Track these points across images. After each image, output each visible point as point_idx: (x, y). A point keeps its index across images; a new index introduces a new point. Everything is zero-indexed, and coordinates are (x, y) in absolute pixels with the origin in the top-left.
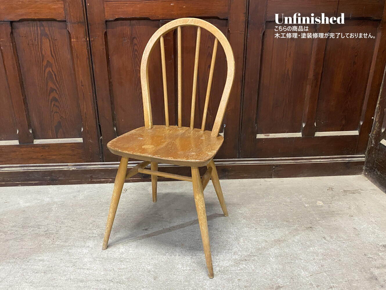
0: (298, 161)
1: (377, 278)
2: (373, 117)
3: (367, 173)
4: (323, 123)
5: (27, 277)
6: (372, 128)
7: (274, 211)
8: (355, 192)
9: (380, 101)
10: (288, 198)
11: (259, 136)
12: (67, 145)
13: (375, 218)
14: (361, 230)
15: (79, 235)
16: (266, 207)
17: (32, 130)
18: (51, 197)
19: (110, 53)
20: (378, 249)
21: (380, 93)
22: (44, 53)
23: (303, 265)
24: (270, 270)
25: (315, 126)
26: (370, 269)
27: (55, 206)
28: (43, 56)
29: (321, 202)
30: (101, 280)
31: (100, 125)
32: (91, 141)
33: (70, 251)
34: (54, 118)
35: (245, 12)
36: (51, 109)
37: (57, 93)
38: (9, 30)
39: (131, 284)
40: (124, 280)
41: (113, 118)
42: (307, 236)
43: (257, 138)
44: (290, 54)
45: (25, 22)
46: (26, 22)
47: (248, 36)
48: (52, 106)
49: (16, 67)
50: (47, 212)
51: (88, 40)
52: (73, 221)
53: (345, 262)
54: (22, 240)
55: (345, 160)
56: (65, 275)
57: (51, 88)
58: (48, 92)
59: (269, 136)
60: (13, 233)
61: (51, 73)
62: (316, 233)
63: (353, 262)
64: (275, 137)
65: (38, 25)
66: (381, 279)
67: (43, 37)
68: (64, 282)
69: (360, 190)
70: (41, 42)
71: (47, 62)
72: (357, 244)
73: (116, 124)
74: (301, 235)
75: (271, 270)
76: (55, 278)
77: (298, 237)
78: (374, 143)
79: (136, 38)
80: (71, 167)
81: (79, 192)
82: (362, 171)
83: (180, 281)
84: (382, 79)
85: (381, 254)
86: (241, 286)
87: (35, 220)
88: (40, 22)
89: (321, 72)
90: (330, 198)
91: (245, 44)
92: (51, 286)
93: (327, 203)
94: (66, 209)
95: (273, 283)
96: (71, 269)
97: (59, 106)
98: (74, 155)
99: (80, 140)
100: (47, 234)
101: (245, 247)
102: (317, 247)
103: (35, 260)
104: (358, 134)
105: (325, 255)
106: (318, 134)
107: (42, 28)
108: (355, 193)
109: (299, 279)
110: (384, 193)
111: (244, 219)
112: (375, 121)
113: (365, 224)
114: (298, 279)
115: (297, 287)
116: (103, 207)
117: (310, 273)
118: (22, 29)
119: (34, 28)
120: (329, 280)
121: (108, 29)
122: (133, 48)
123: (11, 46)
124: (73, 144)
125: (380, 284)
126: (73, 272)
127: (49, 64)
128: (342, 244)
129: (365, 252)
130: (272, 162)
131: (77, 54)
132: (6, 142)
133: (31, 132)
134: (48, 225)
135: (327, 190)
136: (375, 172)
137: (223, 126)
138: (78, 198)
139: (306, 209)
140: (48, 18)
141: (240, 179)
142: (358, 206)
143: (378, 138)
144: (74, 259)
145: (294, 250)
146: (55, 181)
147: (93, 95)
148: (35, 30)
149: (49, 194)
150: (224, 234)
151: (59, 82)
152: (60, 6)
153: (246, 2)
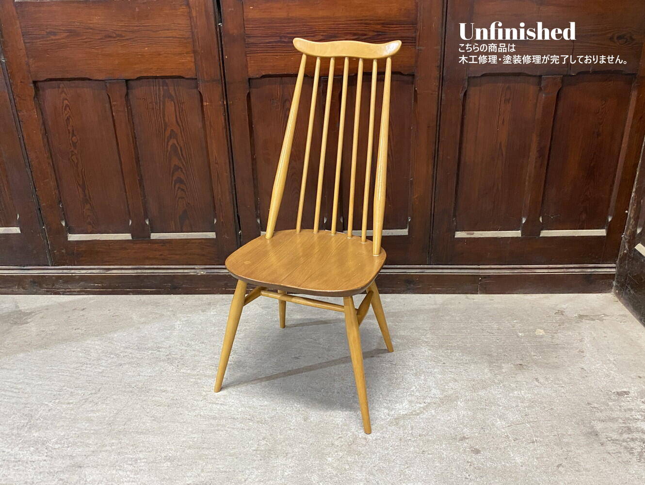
1: (598, 434)
2: (628, 210)
3: (617, 291)
4: (552, 217)
5: (148, 410)
6: (626, 227)
7: (473, 341)
8: (594, 318)
9: (636, 189)
10: (496, 322)
11: (459, 235)
12: (193, 241)
13: (615, 355)
14: (590, 371)
15: (209, 362)
16: (463, 334)
17: (149, 221)
18: (172, 311)
19: (254, 121)
20: (609, 397)
21: (637, 176)
22: (167, 120)
23: (501, 412)
25: (541, 221)
26: (591, 422)
27: (178, 323)
28: (166, 124)
29: (542, 331)
30: (238, 419)
31: (239, 215)
32: (226, 237)
33: (199, 381)
34: (178, 205)
35: (439, 64)
36: (174, 194)
37: (184, 173)
38: (124, 91)
39: (275, 425)
40: (267, 419)
41: (255, 206)
42: (513, 376)
43: (455, 237)
44: (504, 121)
45: (143, 80)
46: (146, 80)
47: (443, 98)
48: (176, 189)
49: (131, 138)
50: (169, 330)
51: (225, 103)
52: (203, 343)
53: (558, 412)
54: (138, 365)
55: (586, 271)
56: (194, 411)
57: (175, 165)
58: (172, 170)
59: (473, 234)
60: (126, 356)
61: (176, 146)
62: (526, 373)
64: (482, 237)
65: (161, 84)
66: (602, 435)
67: (166, 99)
68: (193, 418)
69: (603, 316)
70: (164, 106)
71: (171, 132)
72: (581, 389)
73: (260, 214)
74: (505, 374)
75: (456, 417)
76: (181, 413)
77: (500, 377)
78: (627, 249)
79: (289, 101)
80: (199, 271)
81: (209, 304)
82: (612, 288)
84: (640, 156)
85: (612, 403)
86: (414, 435)
87: (154, 340)
88: (164, 80)
89: (548, 146)
90: (557, 325)
91: (438, 108)
92: (177, 422)
93: (550, 332)
94: (192, 328)
95: (456, 433)
96: (201, 404)
99: (212, 235)
100: (170, 360)
101: (425, 386)
102: (524, 390)
103: (157, 390)
104: (605, 234)
105: (533, 402)
106: (545, 233)
107: (165, 88)
108: (594, 320)
109: (493, 429)
111: (430, 350)
112: (630, 217)
113: (598, 363)
114: (491, 430)
115: (487, 439)
117: (508, 423)
118: (139, 91)
119: (155, 87)
120: (532, 433)
121: (251, 89)
122: (285, 114)
123: (125, 110)
124: (203, 240)
125: (600, 442)
126: (203, 407)
127: (173, 135)
128: (560, 388)
129: (590, 400)
130: (478, 272)
131: (210, 123)
132: (115, 236)
133: (148, 223)
134: (170, 347)
135: (555, 314)
136: (627, 290)
137: (407, 220)
138: (208, 313)
139: (518, 339)
140: (174, 74)
141: (431, 293)
142: (594, 338)
143: (632, 243)
144: (204, 391)
145: (492, 394)
146: (177, 289)
147: (231, 176)
148: (156, 90)
149: (170, 306)
150: (399, 368)
151: (185, 158)
152: (189, 59)
153: (439, 52)
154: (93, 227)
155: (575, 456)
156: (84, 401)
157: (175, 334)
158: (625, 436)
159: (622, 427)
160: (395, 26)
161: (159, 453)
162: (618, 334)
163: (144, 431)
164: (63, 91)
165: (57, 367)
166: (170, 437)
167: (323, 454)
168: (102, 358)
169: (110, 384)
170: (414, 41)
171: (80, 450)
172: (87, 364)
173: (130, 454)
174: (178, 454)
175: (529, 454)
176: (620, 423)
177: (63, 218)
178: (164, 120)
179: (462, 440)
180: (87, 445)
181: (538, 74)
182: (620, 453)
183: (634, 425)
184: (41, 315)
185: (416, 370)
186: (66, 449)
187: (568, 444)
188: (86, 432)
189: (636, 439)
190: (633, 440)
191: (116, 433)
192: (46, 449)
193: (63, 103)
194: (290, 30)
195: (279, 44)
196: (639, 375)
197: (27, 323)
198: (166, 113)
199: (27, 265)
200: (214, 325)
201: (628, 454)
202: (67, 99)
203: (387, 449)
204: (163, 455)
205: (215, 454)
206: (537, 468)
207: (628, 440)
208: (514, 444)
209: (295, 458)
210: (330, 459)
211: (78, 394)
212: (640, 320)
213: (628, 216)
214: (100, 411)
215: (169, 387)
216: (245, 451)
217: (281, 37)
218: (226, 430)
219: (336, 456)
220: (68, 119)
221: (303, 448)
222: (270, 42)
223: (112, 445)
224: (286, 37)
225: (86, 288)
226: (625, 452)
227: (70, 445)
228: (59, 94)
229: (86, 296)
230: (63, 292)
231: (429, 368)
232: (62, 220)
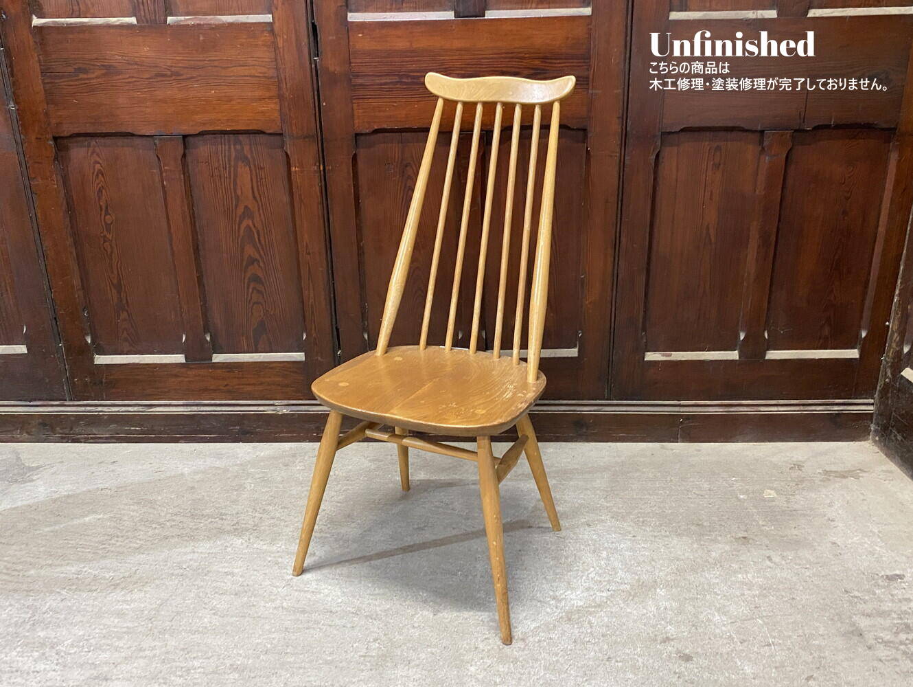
0: (732, 409)
1: (863, 634)
2: (889, 322)
3: (877, 438)
4: (782, 332)
5: (206, 600)
6: (887, 345)
7: (674, 505)
8: (846, 475)
9: (900, 290)
10: (707, 481)
11: (651, 356)
12: (274, 365)
13: (880, 525)
14: (846, 546)
16: (660, 497)
17: (211, 336)
18: (241, 465)
19: (362, 193)
20: (876, 583)
21: (901, 272)
22: (239, 192)
23: (719, 604)
25: (767, 337)
26: (851, 617)
27: (249, 481)
28: (237, 197)
29: (772, 492)
30: (337, 612)
31: (339, 327)
32: (319, 358)
33: (280, 560)
34: (252, 313)
35: (621, 115)
36: (247, 297)
37: (259, 266)
38: (181, 150)
39: (392, 621)
40: (379, 612)
41: (362, 315)
42: (735, 553)
43: (645, 359)
44: (712, 194)
45: (208, 136)
46: (211, 136)
47: (626, 161)
48: (250, 290)
49: (188, 217)
50: (236, 490)
51: (322, 168)
52: (285, 508)
53: (803, 602)
54: (192, 538)
55: (832, 409)
56: (273, 601)
57: (250, 256)
58: (244, 263)
59: (670, 355)
60: (175, 525)
61: (250, 228)
62: (752, 549)
63: (820, 603)
64: (683, 359)
65: (232, 143)
66: (869, 636)
67: (240, 163)
68: (271, 611)
69: (858, 471)
70: (236, 172)
71: (245, 208)
72: (834, 571)
73: (367, 326)
74: (723, 551)
75: (655, 611)
76: (255, 604)
78: (890, 376)
79: (412, 167)
80: (280, 408)
81: (294, 455)
82: (869, 435)
84: (904, 244)
85: (879, 591)
86: (595, 635)
87: (215, 504)
88: (236, 135)
89: (775, 230)
90: (794, 484)
91: (619, 176)
93: (785, 493)
94: (270, 487)
95: (656, 632)
97: (263, 290)
98: (287, 386)
99: (299, 356)
100: (237, 531)
101: (609, 568)
102: (751, 573)
103: (219, 572)
104: (858, 357)
105: (765, 589)
106: (773, 355)
107: (238, 147)
108: (847, 477)
109: (709, 627)
110: (910, 480)
111: (613, 517)
112: (892, 330)
113: (856, 536)
114: (706, 627)
115: (702, 640)
116: (340, 486)
117: (731, 618)
118: (203, 150)
119: (223, 146)
120: (767, 632)
121: (358, 149)
122: (406, 185)
123: (181, 179)
124: (287, 364)
125: (868, 644)
127: (247, 213)
128: (803, 570)
129: (848, 587)
130: (679, 410)
131: (300, 196)
132: (162, 358)
133: (208, 339)
134: (238, 513)
135: (790, 469)
136: (892, 435)
137: (577, 335)
138: (294, 468)
139: (739, 503)
140: (250, 128)
141: (612, 442)
142: (848, 501)
143: (898, 366)
145: (706, 578)
146: (248, 435)
147: (328, 271)
148: (225, 150)
149: (238, 458)
150: (570, 543)
151: (264, 248)
152: (273, 106)
153: (622, 97)
154: (130, 345)
155: (831, 664)
156: (113, 587)
157: (246, 495)
158: (903, 636)
159: (898, 623)
160: (559, 61)
161: (222, 660)
162: (882, 497)
163: (201, 629)
164: (93, 152)
165: (75, 540)
167: (462, 661)
168: (140, 528)
169: (151, 565)
170: (585, 83)
171: (106, 656)
172: (118, 537)
173: (179, 662)
174: (250, 661)
175: (764, 661)
176: (893, 619)
177: (89, 331)
178: (235, 193)
179: (665, 642)
180: (117, 649)
181: (759, 128)
182: (897, 660)
184: (52, 470)
185: (594, 545)
186: (86, 654)
187: (820, 648)
188: (116, 630)
191: (160, 632)
192: (57, 654)
193: (94, 167)
194: (414, 67)
195: (397, 86)
197: (33, 481)
198: (238, 182)
199: (35, 400)
200: (301, 484)
201: (908, 661)
202: (99, 163)
203: (557, 655)
204: (228, 662)
205: (304, 661)
206: (777, 682)
207: (907, 642)
208: (741, 648)
209: (421, 666)
210: (472, 669)
211: (104, 578)
213: (890, 330)
214: (136, 601)
215: (237, 568)
216: (347, 657)
217: (401, 77)
218: (320, 628)
219: (481, 665)
220: (100, 191)
221: (433, 654)
222: (385, 84)
223: (153, 648)
224: (408, 77)
225: (118, 434)
226: (904, 658)
227: (92, 648)
228: (89, 154)
229: (117, 444)
230: (85, 438)
231: (612, 543)
232: (87, 334)
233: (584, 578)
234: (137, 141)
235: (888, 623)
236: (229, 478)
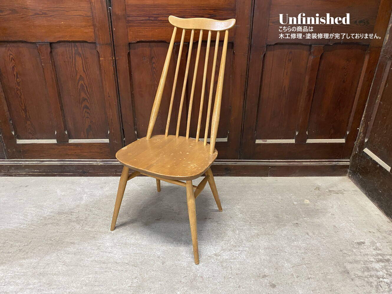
0: (291, 163)
1: (349, 273)
2: (359, 128)
3: (350, 176)
4: (314, 132)
5: (61, 257)
6: (357, 137)
7: (267, 207)
8: (338, 192)
9: (365, 115)
10: (280, 195)
11: (258, 141)
12: (96, 144)
13: (354, 217)
14: (340, 228)
15: (103, 222)
16: (261, 203)
17: (68, 132)
18: (82, 187)
19: (133, 70)
20: (353, 246)
21: (366, 107)
22: (77, 69)
23: (287, 257)
24: (259, 260)
25: (307, 134)
26: (343, 264)
27: (85, 195)
29: (308, 201)
30: (119, 263)
31: (124, 128)
32: (116, 142)
33: (96, 236)
34: (85, 122)
35: (249, 37)
36: (83, 115)
37: (88, 102)
38: (49, 49)
40: (138, 263)
41: (134, 123)
42: (293, 231)
43: (256, 143)
44: (287, 73)
45: (61, 43)
46: (63, 43)
47: (250, 58)
48: (84, 112)
49: (55, 80)
50: (79, 200)
51: (114, 58)
52: (100, 209)
53: (323, 256)
54: (58, 224)
55: (332, 164)
56: (91, 257)
57: (83, 97)
58: (81, 100)
59: (266, 141)
60: (50, 218)
61: (83, 85)
62: (300, 229)
63: (330, 257)
64: (271, 143)
65: (73, 46)
66: (352, 273)
67: (77, 56)
68: (90, 263)
69: (343, 191)
70: (75, 59)
71: (80, 76)
72: (335, 240)
73: (136, 128)
74: (288, 230)
76: (83, 259)
77: (285, 232)
78: (358, 151)
79: (155, 58)
80: (99, 162)
81: (105, 183)
82: (347, 174)
83: (184, 267)
84: (368, 96)
85: (355, 250)
86: (233, 274)
87: (69, 207)
88: (74, 43)
90: (317, 197)
91: (247, 64)
92: (80, 266)
93: (313, 201)
95: (260, 272)
96: (96, 252)
97: (90, 112)
99: (107, 141)
100: (78, 221)
101: (239, 239)
102: (300, 241)
103: (68, 242)
104: (344, 142)
105: (306, 250)
106: (309, 141)
107: (76, 48)
108: (338, 194)
109: (283, 269)
111: (241, 213)
112: (360, 132)
113: (344, 223)
115: (280, 276)
117: (292, 265)
118: (60, 49)
119: (69, 48)
120: (308, 272)
121: (130, 50)
122: (152, 66)
123: (50, 63)
124: (101, 144)
125: (351, 278)
126: (97, 254)
127: (81, 78)
128: (322, 240)
129: (342, 248)
130: (269, 164)
131: (105, 71)
132: (46, 141)
133: (66, 133)
134: (79, 212)
135: (315, 189)
136: (357, 175)
137: (227, 132)
138: (105, 189)
139: (294, 206)
140: (81, 40)
141: (240, 176)
142: (339, 205)
143: (362, 147)
144: (98, 243)
145: (281, 244)
146: (86, 174)
147: (118, 104)
148: (70, 50)
149: (81, 184)
150: (223, 226)
151: (89, 93)
152: (91, 30)
153: (249, 28)
154: (33, 135)
155: (336, 289)
156: (19, 251)
157: (83, 203)
158: (366, 274)
159: (364, 267)
160: (221, 11)
162: (353, 203)
163: (57, 273)
164: (9, 50)
165: (5, 226)
166: (73, 277)
167: (174, 289)
169: (38, 239)
171: (12, 288)
175: (307, 287)
176: (362, 264)
177: (13, 129)
178: (75, 69)
179: (264, 277)
180: (17, 284)
181: (310, 44)
182: (364, 286)
183: (370, 266)
185: (233, 228)
187: (331, 280)
188: (18, 274)
189: (373, 276)
190: (371, 276)
191: (38, 275)
193: (10, 57)
194: (155, 13)
195: (148, 21)
196: (369, 231)
198: (76, 65)
200: (107, 197)
201: (369, 286)
202: (12, 55)
203: (216, 284)
207: (368, 276)
208: (297, 280)
210: (179, 293)
211: (15, 246)
212: (366, 194)
215: (76, 240)
216: (122, 287)
217: (149, 17)
218: (111, 271)
219: (182, 291)
220: (13, 67)
221: (161, 285)
222: (142, 20)
223: (34, 284)
224: (152, 17)
225: (29, 173)
226: (367, 285)
227: (6, 284)
228: (7, 50)
229: (28, 177)
230: (15, 174)
231: (241, 226)
232: (13, 131)
233: (229, 244)
234: (29, 45)
235: (359, 266)
236: (76, 194)
